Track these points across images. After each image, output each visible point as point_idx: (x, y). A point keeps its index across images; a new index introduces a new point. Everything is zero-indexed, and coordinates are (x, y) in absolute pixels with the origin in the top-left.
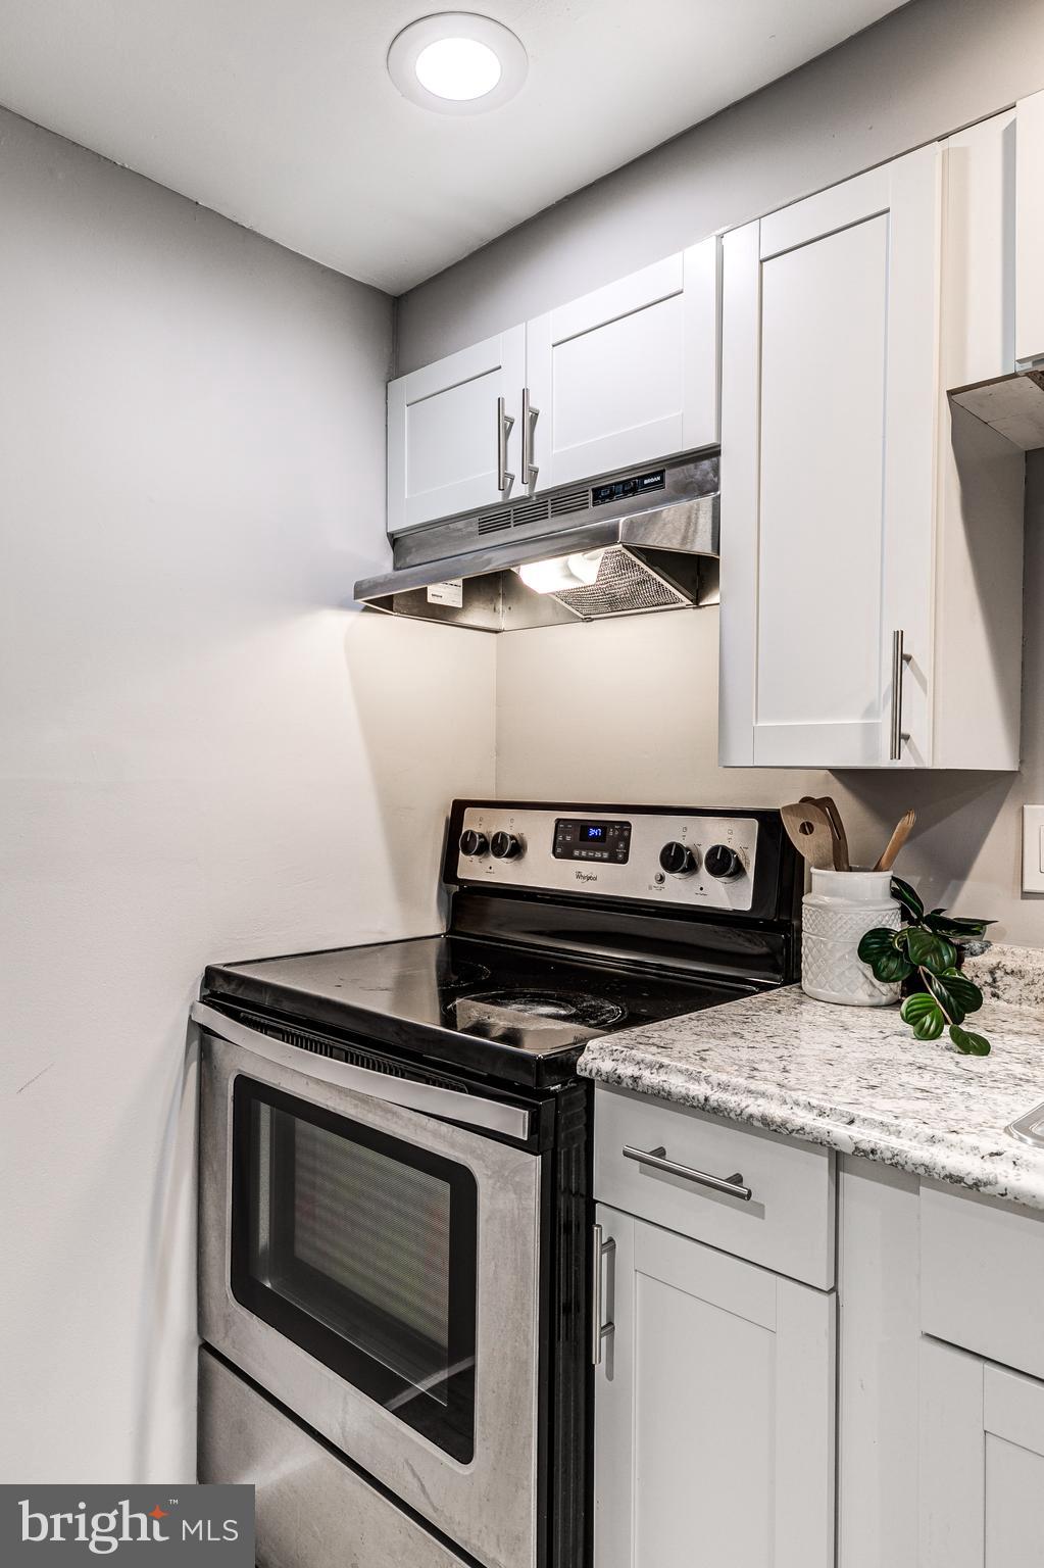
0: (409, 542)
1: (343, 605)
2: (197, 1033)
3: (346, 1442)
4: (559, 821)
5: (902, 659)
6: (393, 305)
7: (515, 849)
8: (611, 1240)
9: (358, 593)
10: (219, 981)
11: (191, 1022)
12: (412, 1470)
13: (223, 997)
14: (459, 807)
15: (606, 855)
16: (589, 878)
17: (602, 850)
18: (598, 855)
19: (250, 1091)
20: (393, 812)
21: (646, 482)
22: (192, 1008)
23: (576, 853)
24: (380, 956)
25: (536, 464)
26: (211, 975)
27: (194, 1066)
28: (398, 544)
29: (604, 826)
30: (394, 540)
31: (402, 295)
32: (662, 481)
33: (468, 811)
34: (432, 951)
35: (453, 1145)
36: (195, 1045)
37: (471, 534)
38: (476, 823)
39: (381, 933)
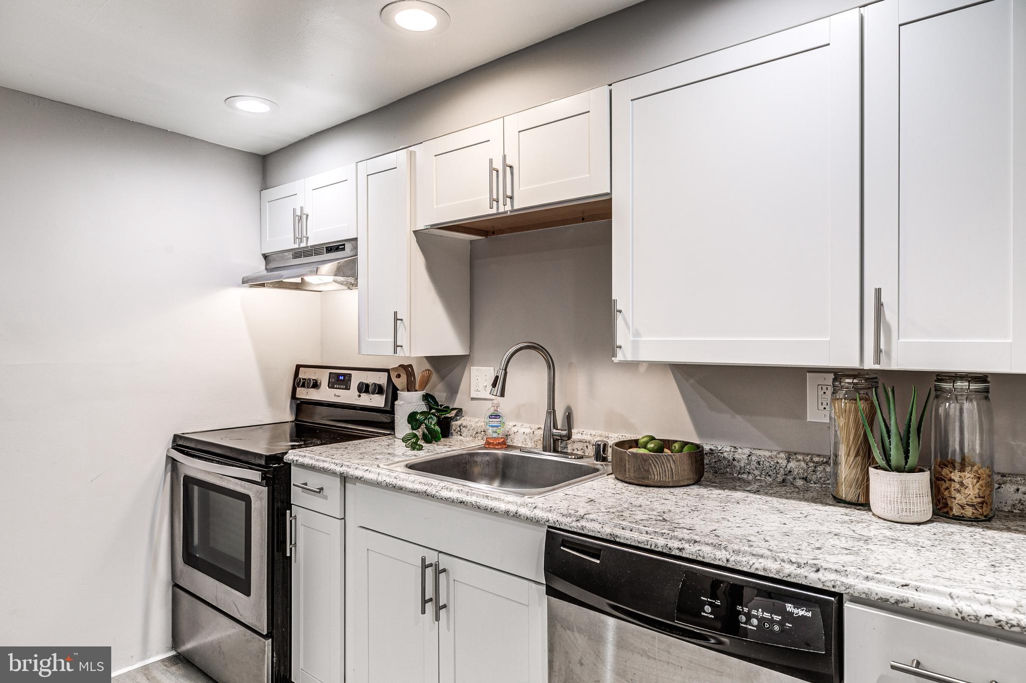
0: (270, 258)
1: (238, 286)
2: (170, 461)
3: (218, 603)
4: (330, 373)
5: (396, 319)
6: (263, 159)
7: (316, 385)
8: (295, 516)
9: (243, 282)
10: (178, 439)
11: (168, 457)
12: (235, 605)
13: (180, 446)
14: (298, 367)
15: (344, 387)
16: (338, 396)
17: (343, 385)
18: (342, 387)
19: (189, 481)
20: (265, 371)
21: (340, 247)
22: (168, 450)
23: (335, 386)
24: (260, 431)
25: (308, 235)
26: (176, 437)
27: (169, 474)
28: (267, 258)
29: (344, 375)
30: (265, 257)
31: (267, 155)
32: (344, 248)
33: (301, 369)
34: (288, 428)
35: (245, 488)
36: (170, 466)
37: (290, 258)
38: (304, 374)
39: (261, 421)
